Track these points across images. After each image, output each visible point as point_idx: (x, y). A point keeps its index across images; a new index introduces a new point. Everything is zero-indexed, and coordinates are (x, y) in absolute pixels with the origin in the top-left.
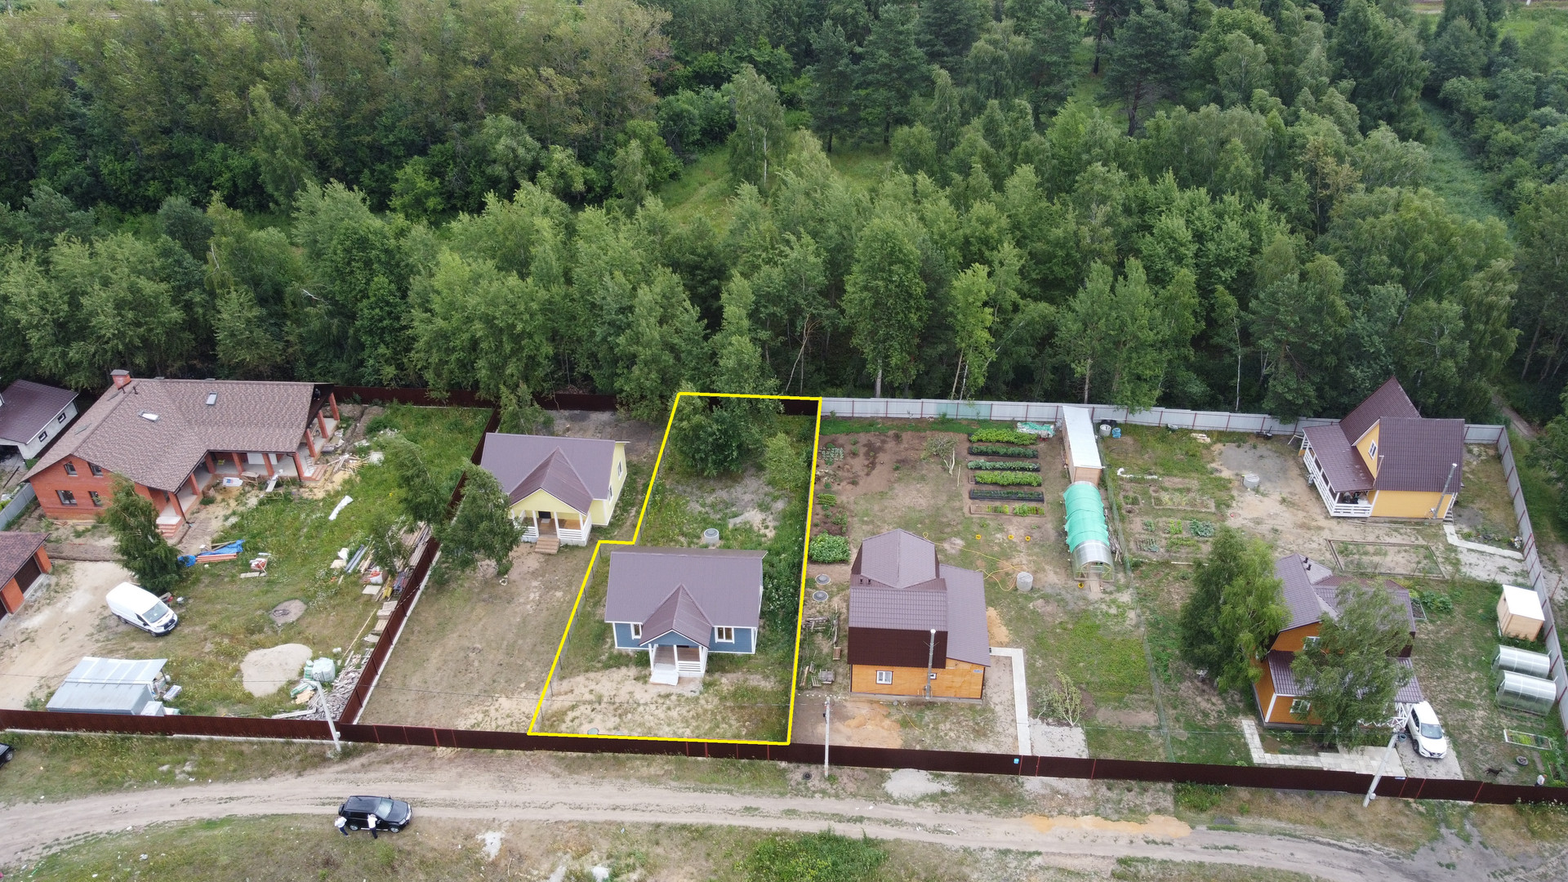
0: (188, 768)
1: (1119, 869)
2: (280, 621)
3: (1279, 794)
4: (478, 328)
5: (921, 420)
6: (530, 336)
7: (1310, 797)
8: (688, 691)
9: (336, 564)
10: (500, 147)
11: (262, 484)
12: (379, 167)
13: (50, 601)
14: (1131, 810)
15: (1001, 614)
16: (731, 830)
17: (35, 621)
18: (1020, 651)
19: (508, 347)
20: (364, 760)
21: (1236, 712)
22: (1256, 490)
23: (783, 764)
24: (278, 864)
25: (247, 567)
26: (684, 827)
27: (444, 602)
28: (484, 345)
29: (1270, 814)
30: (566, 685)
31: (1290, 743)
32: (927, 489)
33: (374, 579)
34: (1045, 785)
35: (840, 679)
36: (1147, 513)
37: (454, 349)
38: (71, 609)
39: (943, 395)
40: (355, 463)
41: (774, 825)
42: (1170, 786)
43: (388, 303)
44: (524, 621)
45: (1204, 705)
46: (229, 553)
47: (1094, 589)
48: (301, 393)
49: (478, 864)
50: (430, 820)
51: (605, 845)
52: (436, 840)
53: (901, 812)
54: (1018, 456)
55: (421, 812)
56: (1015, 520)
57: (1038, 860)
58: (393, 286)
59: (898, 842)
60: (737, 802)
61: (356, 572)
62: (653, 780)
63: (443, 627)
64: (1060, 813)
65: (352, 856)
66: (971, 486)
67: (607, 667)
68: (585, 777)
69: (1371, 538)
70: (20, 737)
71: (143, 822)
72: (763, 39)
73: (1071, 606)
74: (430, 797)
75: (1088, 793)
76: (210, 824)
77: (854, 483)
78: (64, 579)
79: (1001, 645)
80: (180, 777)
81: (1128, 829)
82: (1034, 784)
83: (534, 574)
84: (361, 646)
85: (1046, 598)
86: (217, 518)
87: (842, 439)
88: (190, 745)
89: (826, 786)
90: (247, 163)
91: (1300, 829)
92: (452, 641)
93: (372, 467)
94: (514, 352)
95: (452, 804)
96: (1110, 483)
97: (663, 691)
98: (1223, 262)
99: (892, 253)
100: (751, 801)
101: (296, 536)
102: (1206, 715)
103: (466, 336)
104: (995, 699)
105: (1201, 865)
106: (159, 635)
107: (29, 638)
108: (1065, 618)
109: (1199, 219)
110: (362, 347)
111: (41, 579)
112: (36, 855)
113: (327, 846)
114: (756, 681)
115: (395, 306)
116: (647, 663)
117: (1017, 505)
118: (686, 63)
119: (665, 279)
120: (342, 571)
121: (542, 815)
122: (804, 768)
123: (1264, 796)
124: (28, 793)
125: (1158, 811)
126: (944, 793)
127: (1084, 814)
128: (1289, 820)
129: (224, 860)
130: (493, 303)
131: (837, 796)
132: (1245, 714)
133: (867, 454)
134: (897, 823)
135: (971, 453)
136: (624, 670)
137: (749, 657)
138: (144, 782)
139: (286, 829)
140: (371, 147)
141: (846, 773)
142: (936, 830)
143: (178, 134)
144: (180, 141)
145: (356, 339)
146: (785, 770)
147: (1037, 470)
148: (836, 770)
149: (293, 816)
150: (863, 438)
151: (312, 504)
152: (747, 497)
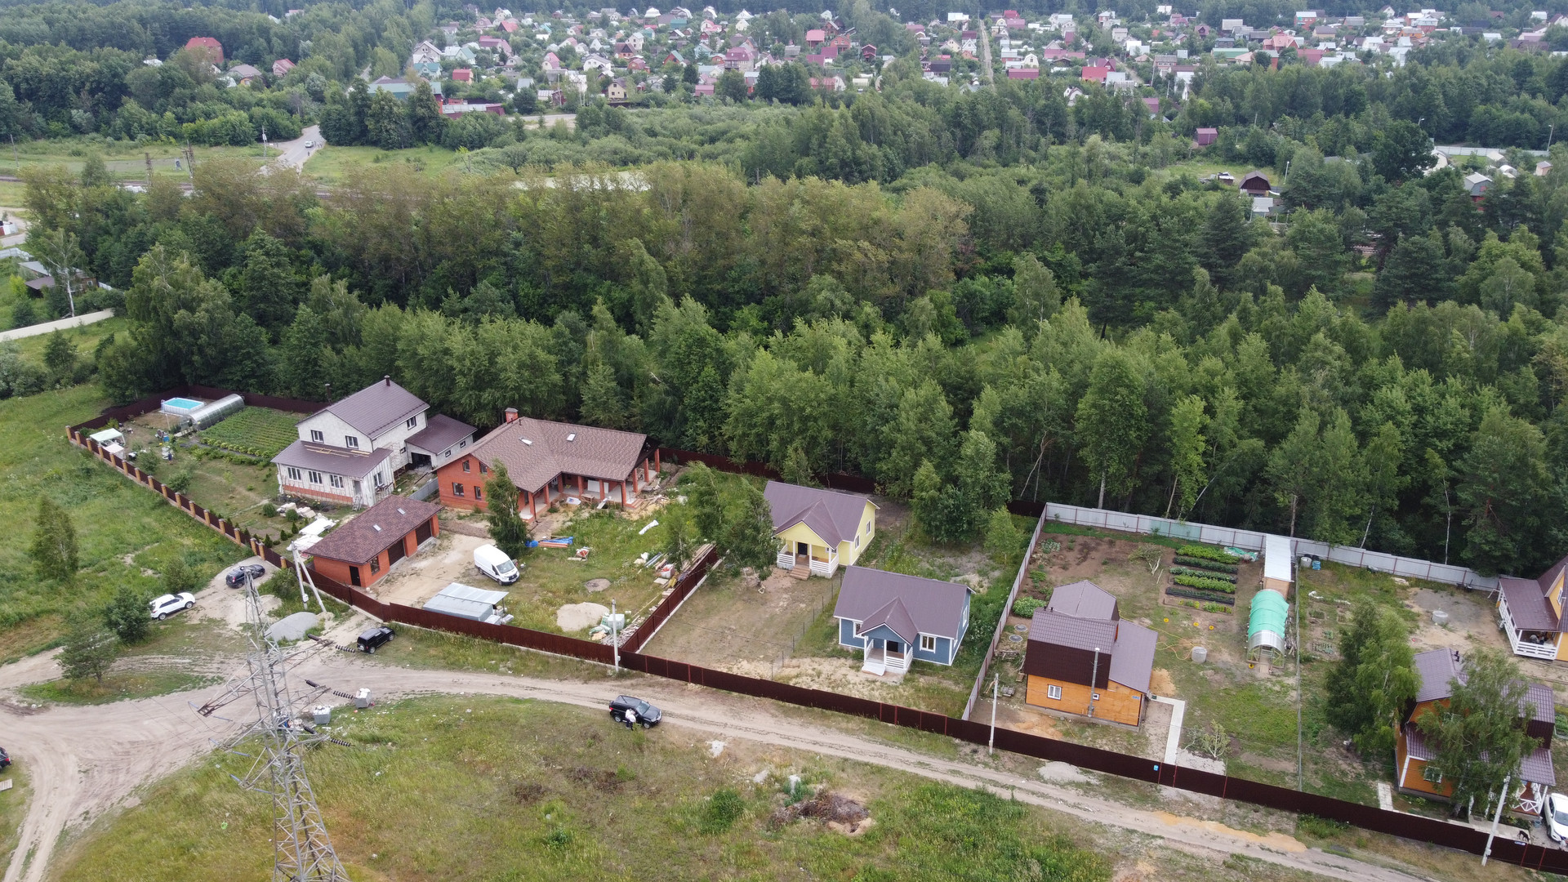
0: (509, 664)
1: (1230, 861)
2: (591, 589)
3: (1399, 840)
4: (776, 409)
5: (1137, 534)
6: (816, 420)
7: (1430, 848)
8: (890, 681)
9: (638, 561)
10: (820, 297)
11: (595, 503)
12: (722, 309)
13: (434, 554)
14: (1253, 825)
15: (1173, 677)
16: (904, 773)
17: (422, 564)
18: (1183, 703)
19: (796, 427)
20: (633, 681)
21: (1375, 777)
22: (1444, 626)
23: (957, 741)
24: (560, 732)
25: (574, 554)
26: (866, 764)
27: (714, 596)
28: (778, 422)
29: (1386, 852)
30: (795, 662)
31: (1421, 807)
32: (1128, 581)
33: (664, 574)
34: (1181, 795)
35: (1018, 695)
36: (1329, 626)
37: (755, 426)
38: (447, 561)
39: (1159, 513)
40: (665, 501)
41: (939, 777)
42: (1295, 816)
43: (711, 388)
44: (772, 617)
45: (1344, 766)
46: (563, 543)
47: (1263, 670)
48: (637, 440)
49: (703, 758)
50: (673, 726)
51: (803, 763)
52: (675, 737)
53: (1048, 789)
54: (1219, 570)
55: (667, 719)
56: (1204, 614)
57: (1160, 842)
58: (718, 378)
59: (1040, 807)
60: (914, 757)
61: (652, 567)
62: (847, 731)
63: (708, 612)
64: (1188, 815)
65: (612, 736)
66: (1170, 585)
67: (831, 655)
68: (796, 721)
69: (1553, 676)
70: (401, 628)
71: (472, 691)
72: (1059, 244)
73: (1238, 679)
74: (677, 712)
75: (1217, 807)
76: (518, 701)
77: (1065, 568)
78: (446, 543)
79: (1167, 695)
80: (502, 669)
81: (1246, 837)
82: (1169, 792)
83: (786, 590)
84: (645, 612)
85: (1216, 671)
86: (558, 521)
87: (1062, 537)
88: (513, 651)
89: (990, 760)
90: (625, 296)
91: (1412, 868)
92: (714, 621)
93: (678, 505)
94: (801, 431)
95: (693, 719)
96: (1298, 600)
97: (871, 677)
98: (1441, 434)
99: (1120, 377)
100: (924, 759)
101: (612, 540)
102: (1344, 774)
103: (765, 415)
104: (1152, 731)
105: (1308, 873)
106: (505, 584)
107: (416, 573)
108: (1230, 686)
109: (1420, 395)
110: (686, 420)
111: (431, 540)
112: (397, 697)
113: (596, 727)
114: (949, 684)
115: (717, 391)
116: (862, 658)
117: (1207, 604)
118: (988, 259)
119: (930, 388)
120: (642, 566)
121: (758, 738)
122: (973, 746)
123: (1383, 840)
124: (399, 662)
125: (1279, 831)
126: (1088, 784)
127: (1209, 819)
128: (1404, 861)
129: (523, 721)
130: (791, 389)
131: (997, 769)
132: (1383, 780)
133: (1081, 551)
134: (1043, 796)
135: (1176, 562)
136: (843, 660)
137: (946, 668)
138: (477, 668)
139: (569, 713)
140: (719, 293)
141: (1007, 756)
142: (1075, 806)
143: (579, 272)
144: (579, 276)
145: (683, 414)
146: (957, 745)
147: (1234, 582)
148: (1000, 752)
149: (576, 706)
150: (1080, 539)
151: (629, 523)
152: (970, 565)
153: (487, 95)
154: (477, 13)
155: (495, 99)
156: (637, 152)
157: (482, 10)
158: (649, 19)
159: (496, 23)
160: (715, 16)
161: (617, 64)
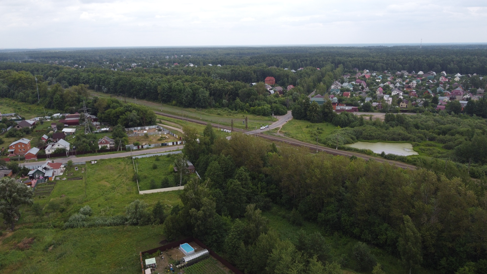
90: (394, 236)
144: (372, 218)
153: (353, 103)
154: (357, 71)
155: (356, 105)
156: (409, 135)
157: (359, 70)
158: (419, 75)
159: (363, 75)
160: (446, 75)
161: (405, 93)
